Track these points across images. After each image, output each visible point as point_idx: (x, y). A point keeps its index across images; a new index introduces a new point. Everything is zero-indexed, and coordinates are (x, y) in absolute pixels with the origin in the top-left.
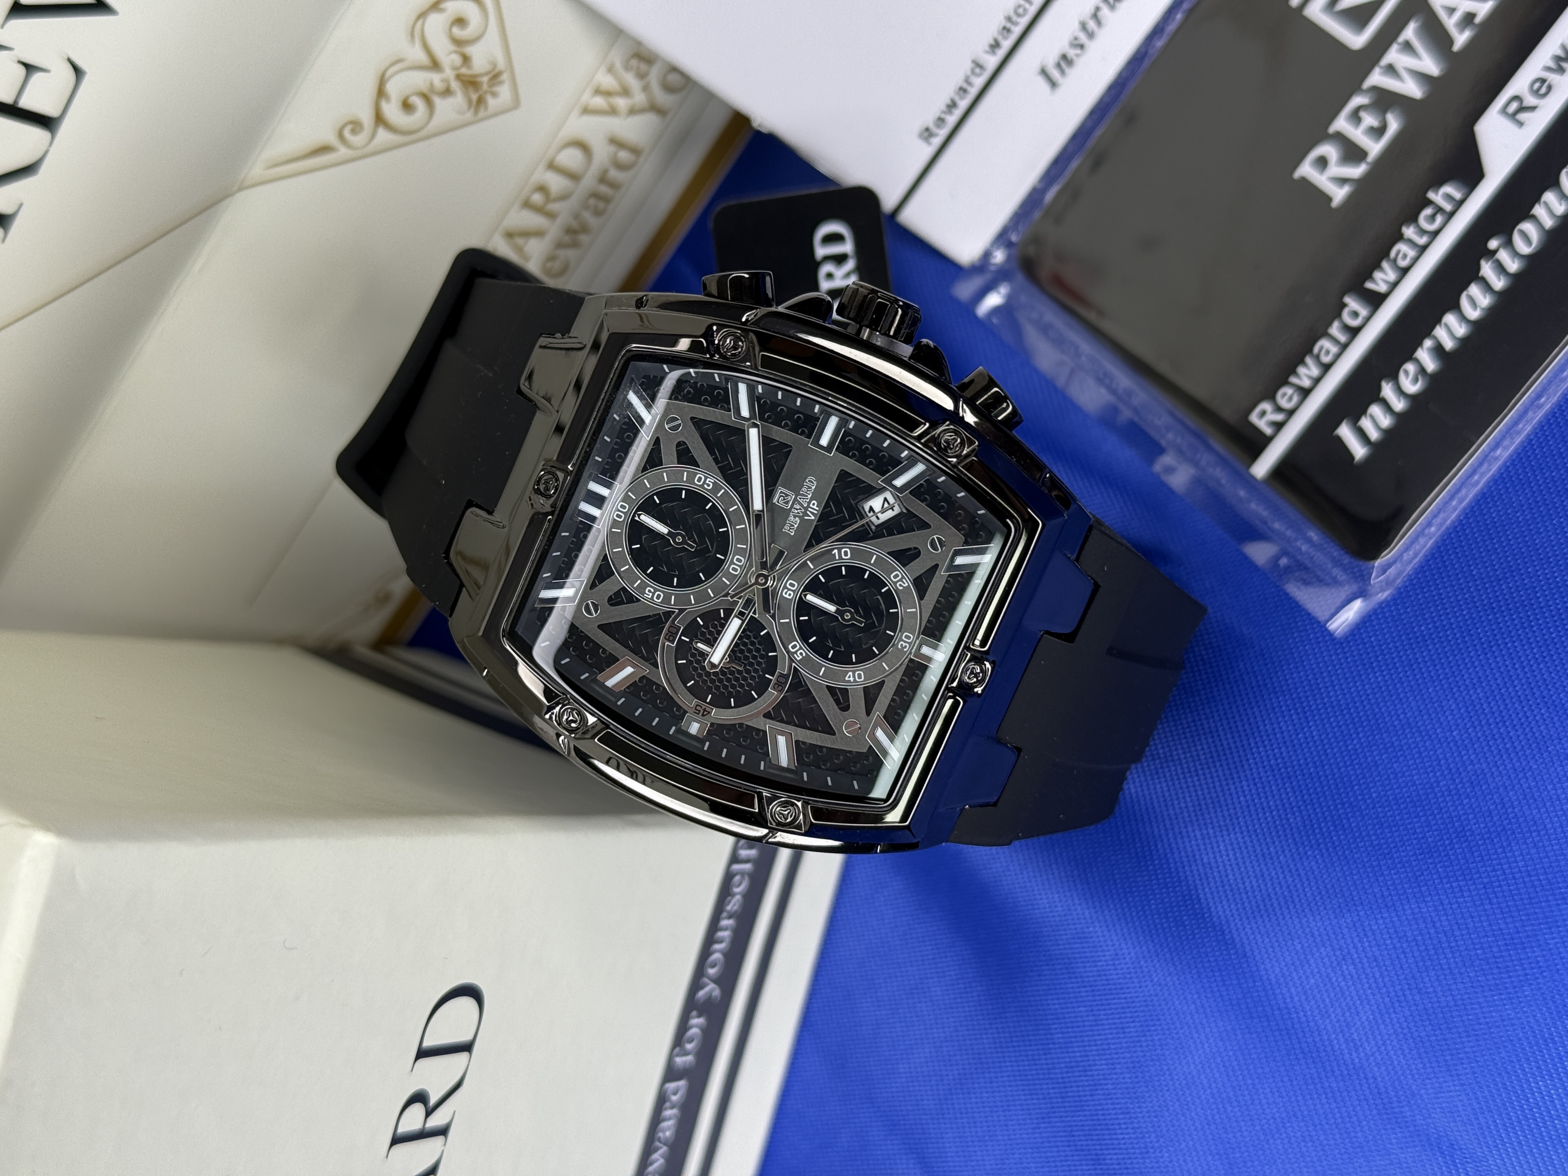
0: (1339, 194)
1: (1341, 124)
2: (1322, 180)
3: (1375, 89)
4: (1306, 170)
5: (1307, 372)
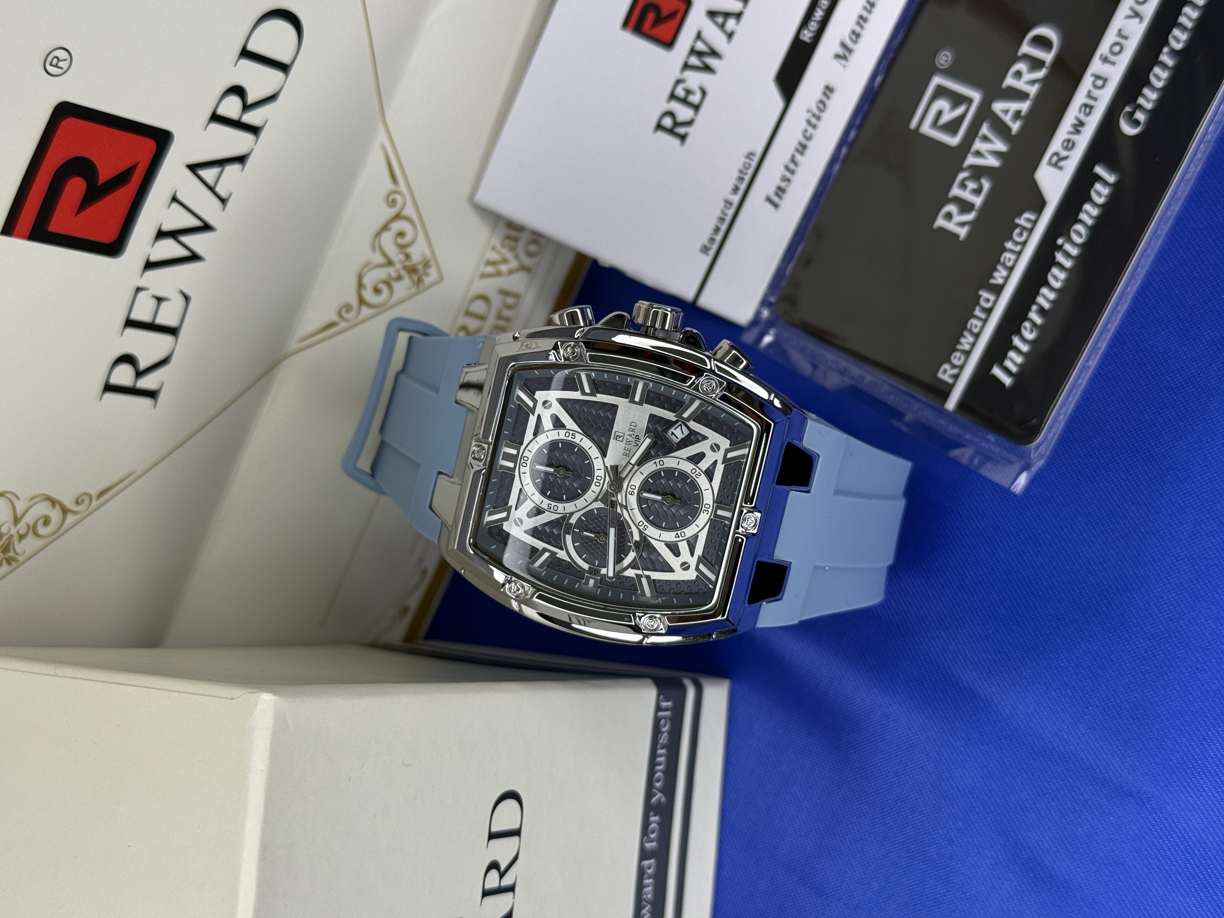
0: (963, 232)
1: (955, 191)
2: (951, 226)
3: (972, 167)
4: (940, 222)
5: (966, 341)
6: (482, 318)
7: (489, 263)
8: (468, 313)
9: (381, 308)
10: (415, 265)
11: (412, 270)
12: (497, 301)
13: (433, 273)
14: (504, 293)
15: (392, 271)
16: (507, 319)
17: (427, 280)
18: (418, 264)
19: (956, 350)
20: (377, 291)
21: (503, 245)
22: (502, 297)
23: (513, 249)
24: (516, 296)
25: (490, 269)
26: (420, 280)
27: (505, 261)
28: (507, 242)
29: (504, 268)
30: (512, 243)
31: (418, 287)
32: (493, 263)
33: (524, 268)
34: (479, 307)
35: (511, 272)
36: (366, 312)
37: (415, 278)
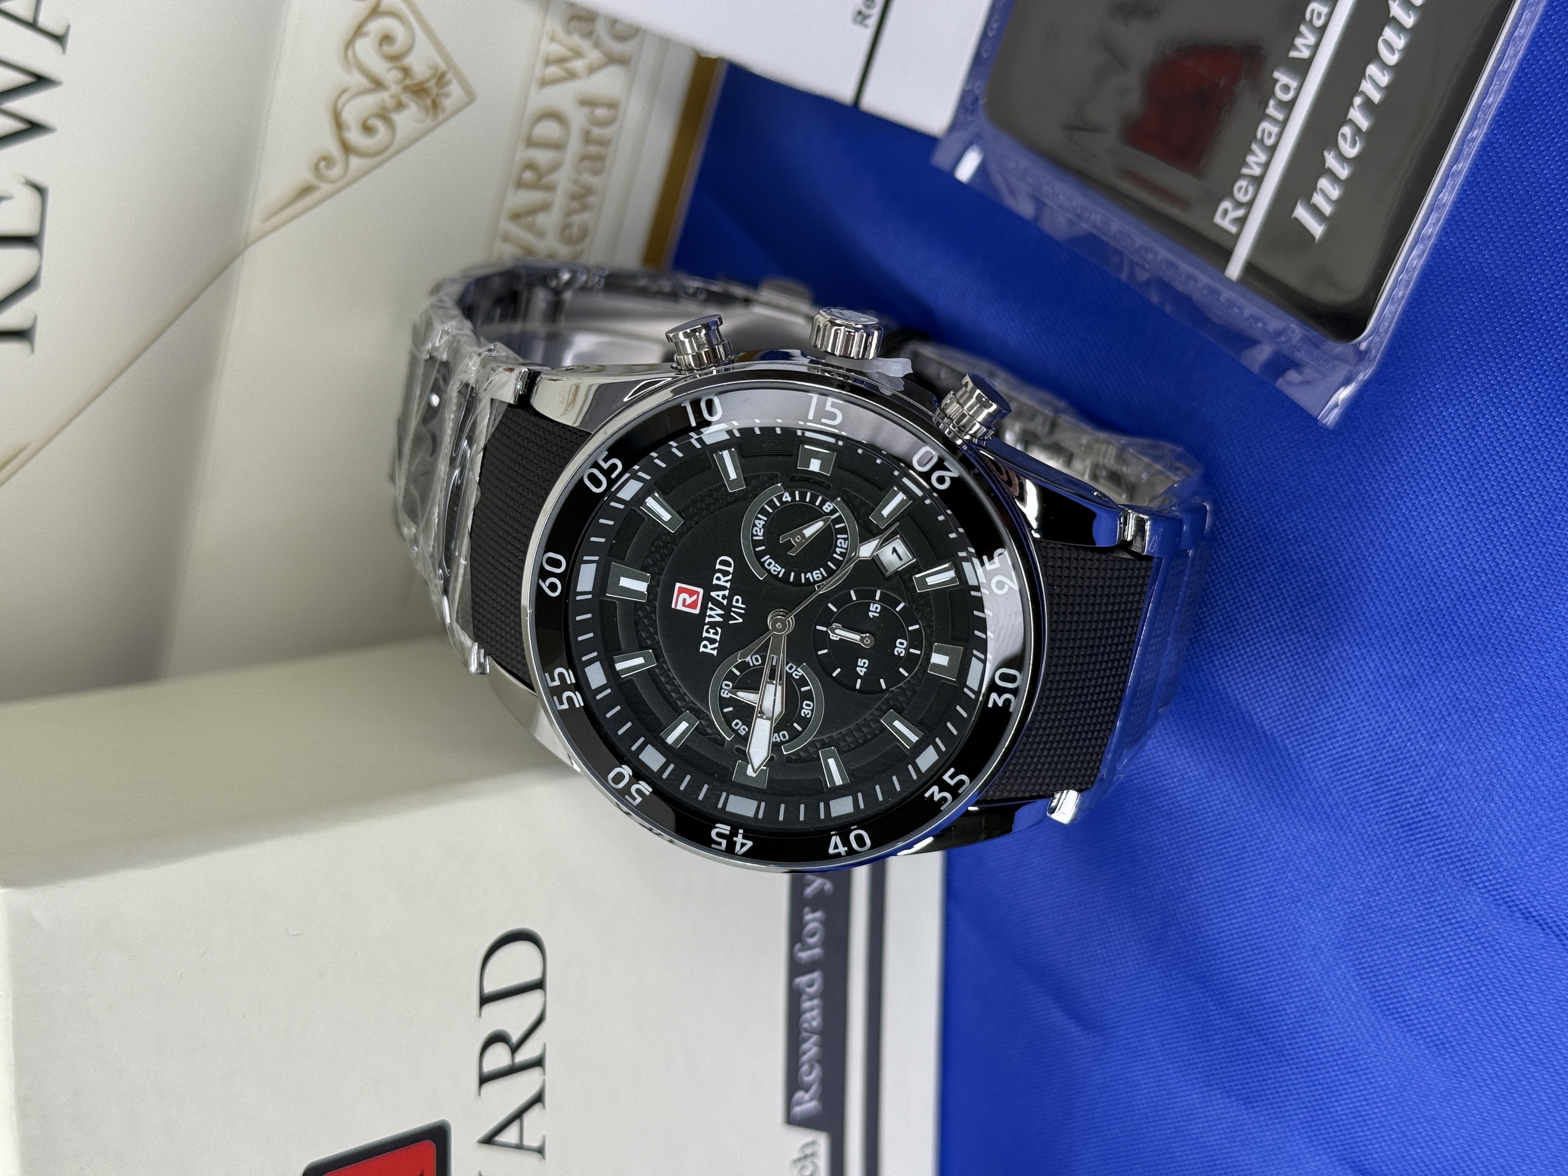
5: (1256, 159)
6: (559, 146)
7: (548, 62)
8: (530, 143)
9: (380, 155)
10: (421, 83)
11: (419, 91)
12: (578, 118)
13: (455, 90)
14: (587, 102)
15: (384, 96)
16: (603, 143)
17: (448, 103)
18: (428, 80)
19: (1240, 176)
20: (367, 129)
21: (569, 33)
22: (586, 110)
23: (588, 34)
24: (612, 105)
25: (553, 71)
26: (435, 105)
27: (577, 54)
28: (574, 24)
29: (578, 65)
30: (584, 26)
31: (435, 116)
32: (560, 61)
33: (612, 60)
34: (549, 130)
35: (592, 70)
36: (355, 162)
37: (429, 102)
